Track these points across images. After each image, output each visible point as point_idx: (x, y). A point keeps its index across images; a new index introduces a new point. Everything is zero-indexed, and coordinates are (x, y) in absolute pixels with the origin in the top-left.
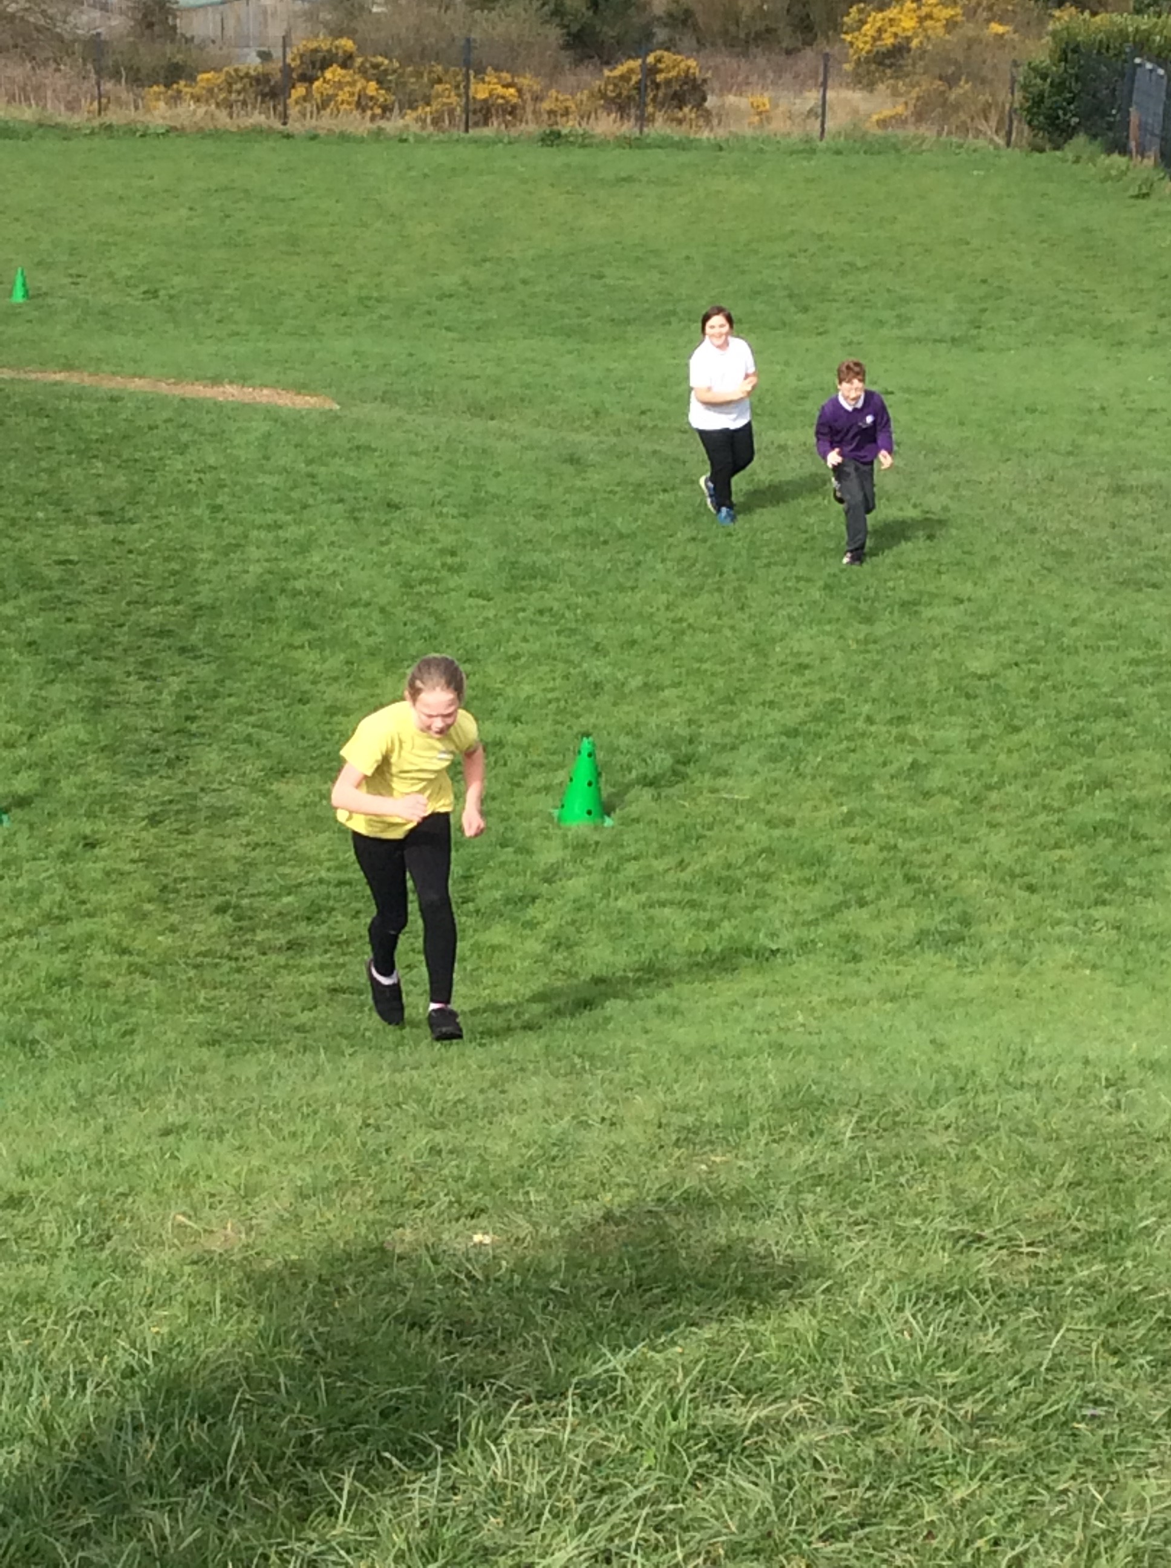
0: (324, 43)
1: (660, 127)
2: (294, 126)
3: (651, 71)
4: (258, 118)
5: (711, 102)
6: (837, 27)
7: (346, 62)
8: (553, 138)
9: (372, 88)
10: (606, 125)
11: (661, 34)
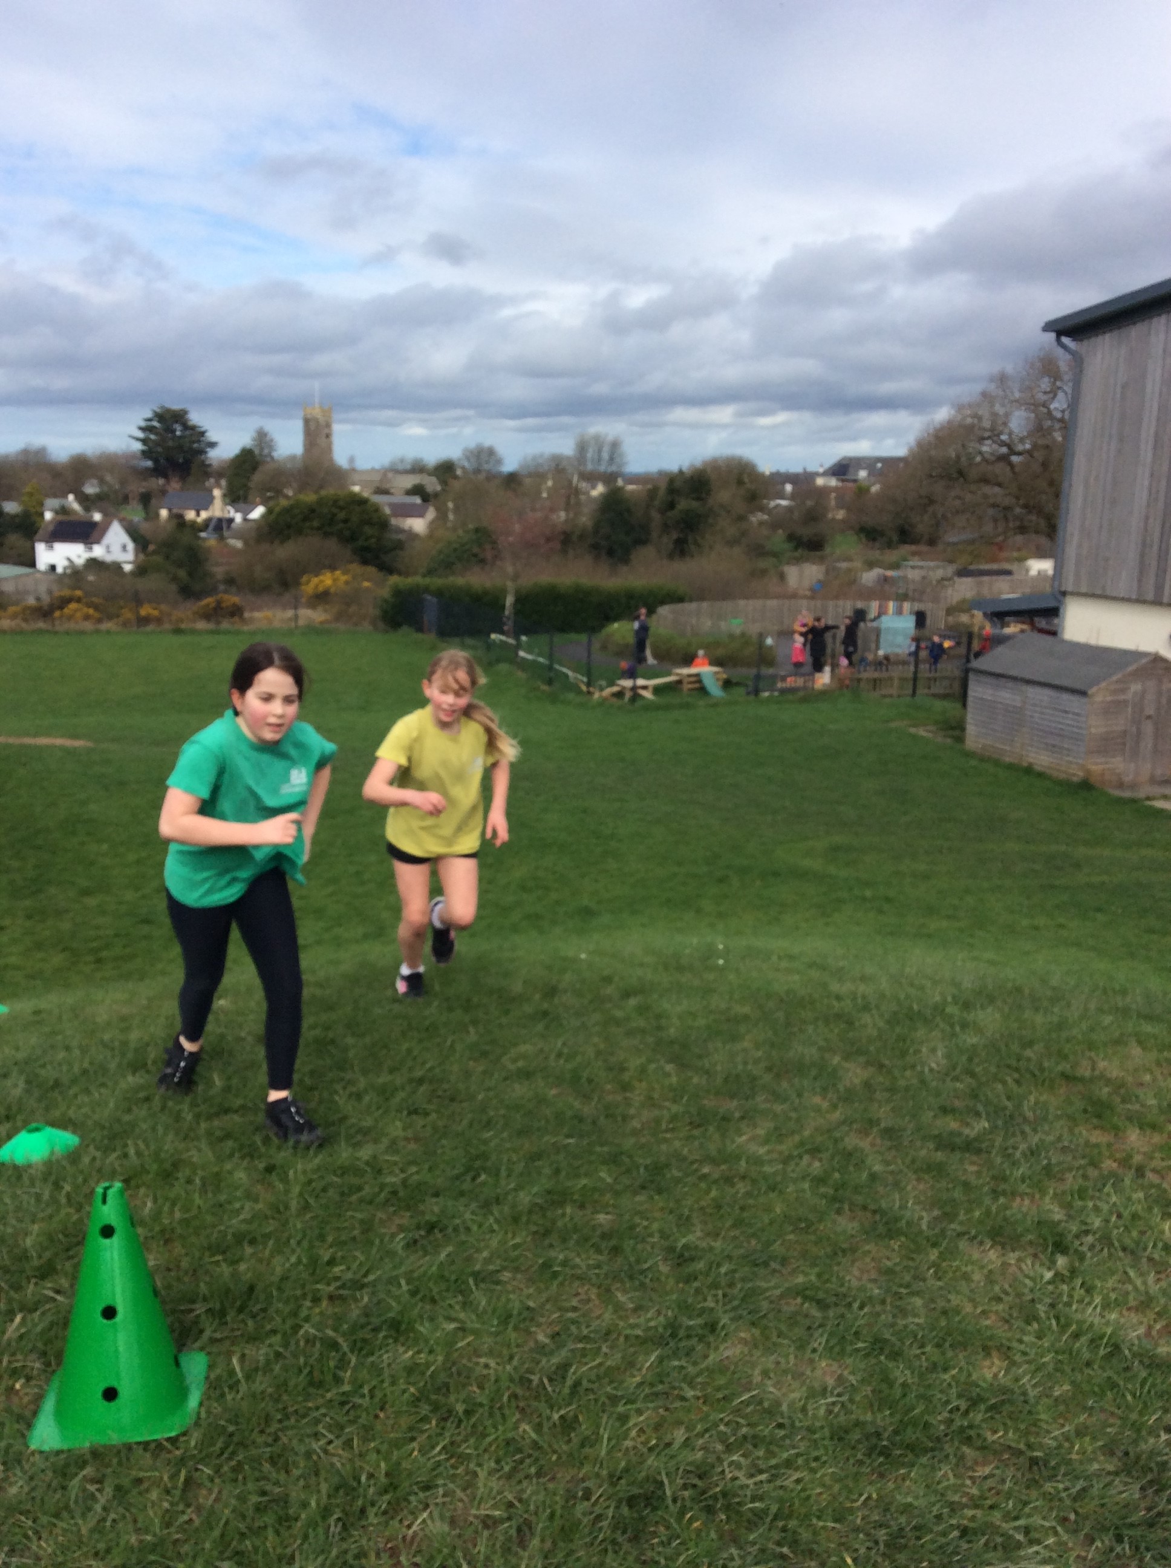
0: (66, 593)
1: (225, 625)
2: (58, 628)
3: (219, 603)
4: (41, 625)
5: (246, 615)
6: (298, 584)
7: (79, 600)
8: (178, 631)
9: (91, 611)
10: (201, 625)
11: (222, 587)
